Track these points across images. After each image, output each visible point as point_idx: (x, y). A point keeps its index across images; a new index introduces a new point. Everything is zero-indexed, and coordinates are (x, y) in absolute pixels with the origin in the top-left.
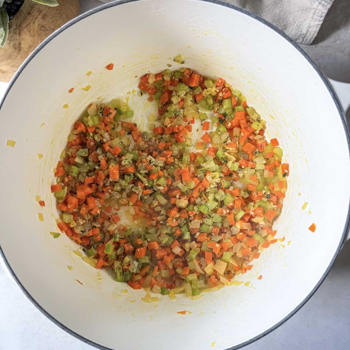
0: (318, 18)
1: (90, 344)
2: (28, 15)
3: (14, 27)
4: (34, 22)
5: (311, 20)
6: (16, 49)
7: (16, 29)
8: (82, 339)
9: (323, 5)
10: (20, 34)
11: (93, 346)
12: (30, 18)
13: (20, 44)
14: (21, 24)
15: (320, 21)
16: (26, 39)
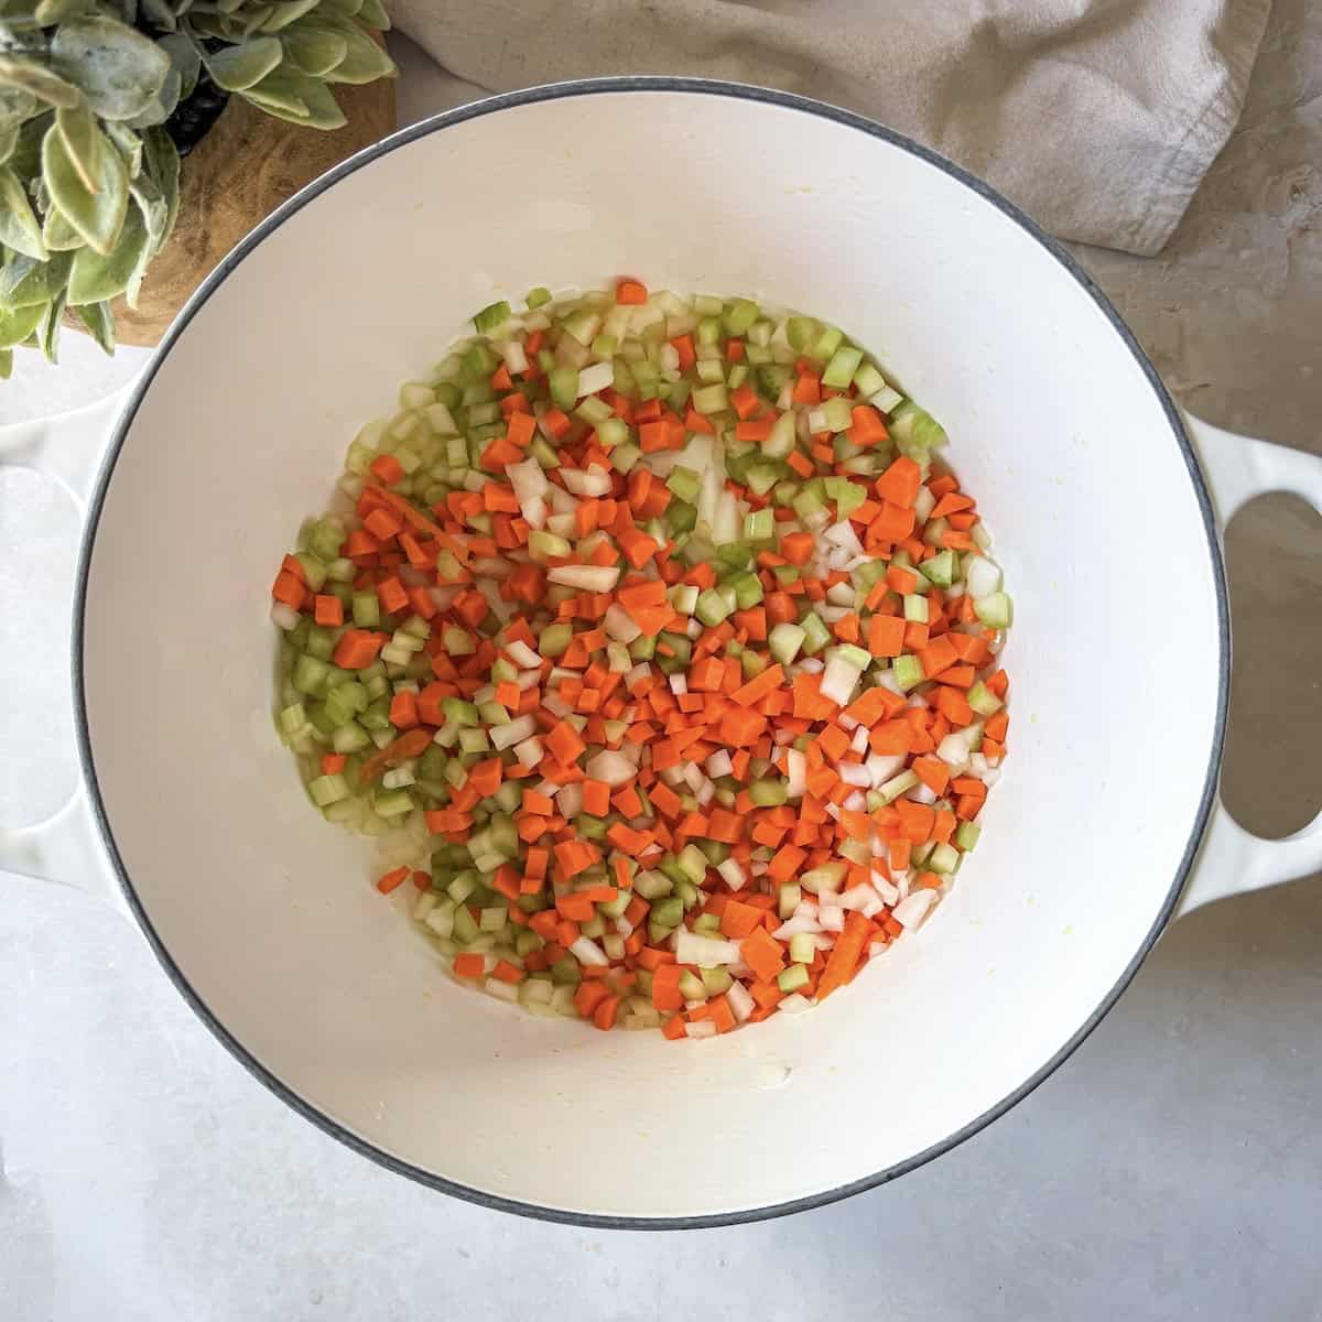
0: (1183, 177)
1: (347, 1143)
2: (242, 146)
3: (192, 182)
4: (257, 171)
5: (1158, 180)
6: (191, 252)
7: (199, 190)
8: (326, 1125)
9: (1200, 139)
10: (209, 208)
11: (358, 1149)
12: (244, 157)
13: (206, 237)
14: (215, 174)
15: (1188, 186)
16: (228, 221)
